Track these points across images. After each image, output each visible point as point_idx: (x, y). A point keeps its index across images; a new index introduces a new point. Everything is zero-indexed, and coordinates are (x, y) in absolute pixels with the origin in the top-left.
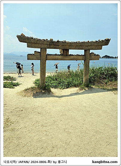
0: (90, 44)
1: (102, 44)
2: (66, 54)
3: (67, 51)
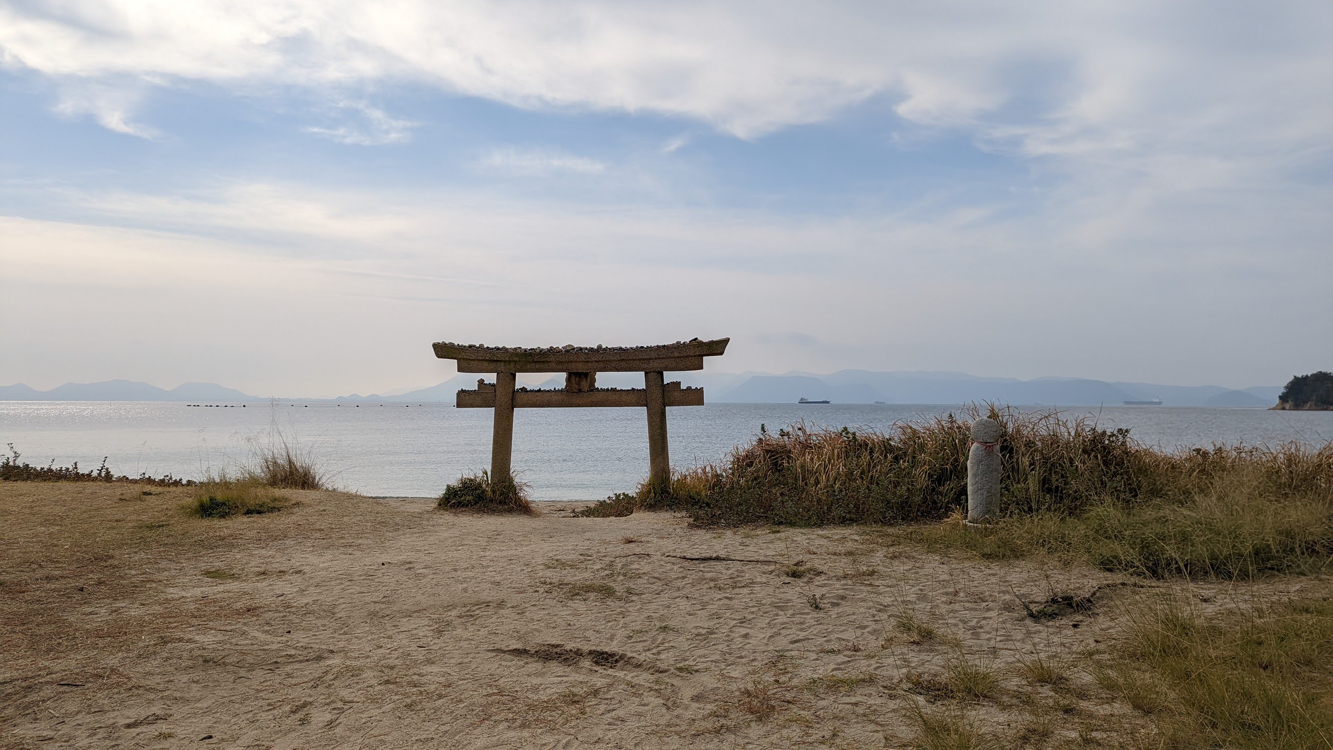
0: (653, 355)
1: (698, 353)
2: (577, 386)
3: (580, 378)
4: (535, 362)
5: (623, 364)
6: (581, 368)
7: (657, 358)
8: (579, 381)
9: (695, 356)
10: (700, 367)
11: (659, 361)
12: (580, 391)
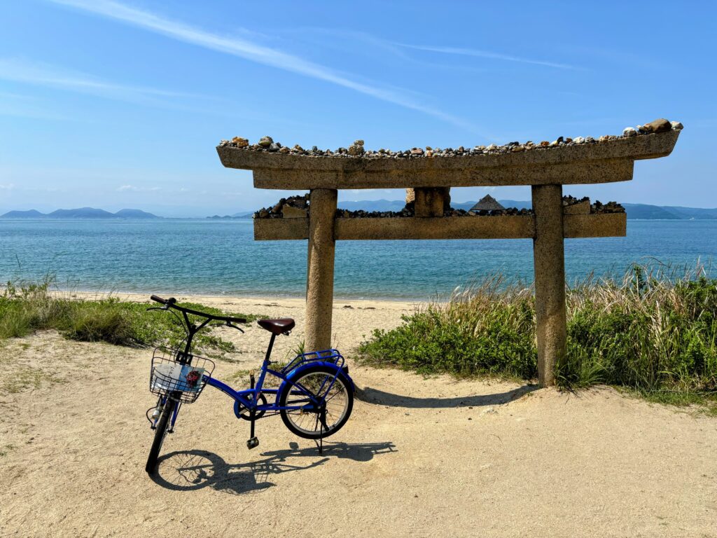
2: (427, 208)
3: (432, 196)
4: (367, 172)
5: (502, 173)
6: (434, 180)
7: (559, 163)
8: (431, 200)
9: (623, 158)
10: (629, 177)
11: (560, 168)
12: (432, 215)
